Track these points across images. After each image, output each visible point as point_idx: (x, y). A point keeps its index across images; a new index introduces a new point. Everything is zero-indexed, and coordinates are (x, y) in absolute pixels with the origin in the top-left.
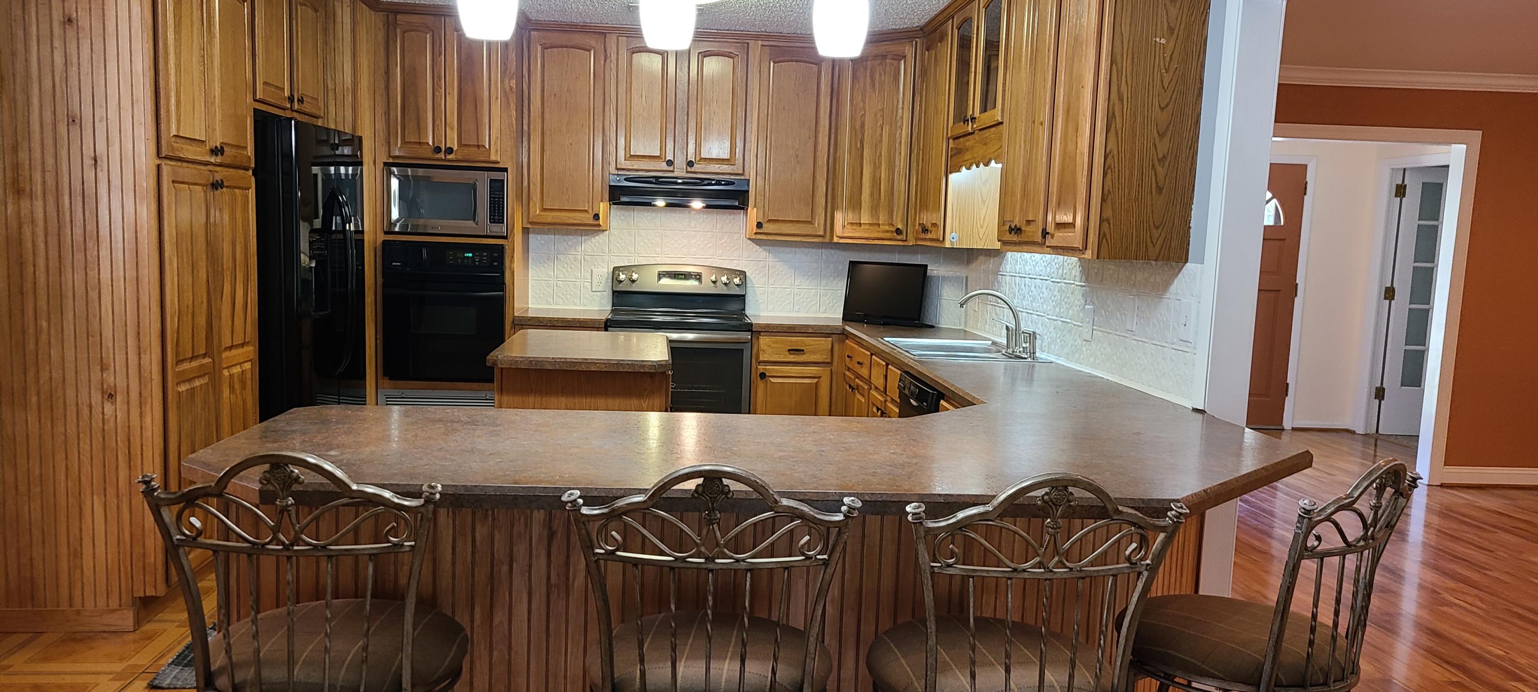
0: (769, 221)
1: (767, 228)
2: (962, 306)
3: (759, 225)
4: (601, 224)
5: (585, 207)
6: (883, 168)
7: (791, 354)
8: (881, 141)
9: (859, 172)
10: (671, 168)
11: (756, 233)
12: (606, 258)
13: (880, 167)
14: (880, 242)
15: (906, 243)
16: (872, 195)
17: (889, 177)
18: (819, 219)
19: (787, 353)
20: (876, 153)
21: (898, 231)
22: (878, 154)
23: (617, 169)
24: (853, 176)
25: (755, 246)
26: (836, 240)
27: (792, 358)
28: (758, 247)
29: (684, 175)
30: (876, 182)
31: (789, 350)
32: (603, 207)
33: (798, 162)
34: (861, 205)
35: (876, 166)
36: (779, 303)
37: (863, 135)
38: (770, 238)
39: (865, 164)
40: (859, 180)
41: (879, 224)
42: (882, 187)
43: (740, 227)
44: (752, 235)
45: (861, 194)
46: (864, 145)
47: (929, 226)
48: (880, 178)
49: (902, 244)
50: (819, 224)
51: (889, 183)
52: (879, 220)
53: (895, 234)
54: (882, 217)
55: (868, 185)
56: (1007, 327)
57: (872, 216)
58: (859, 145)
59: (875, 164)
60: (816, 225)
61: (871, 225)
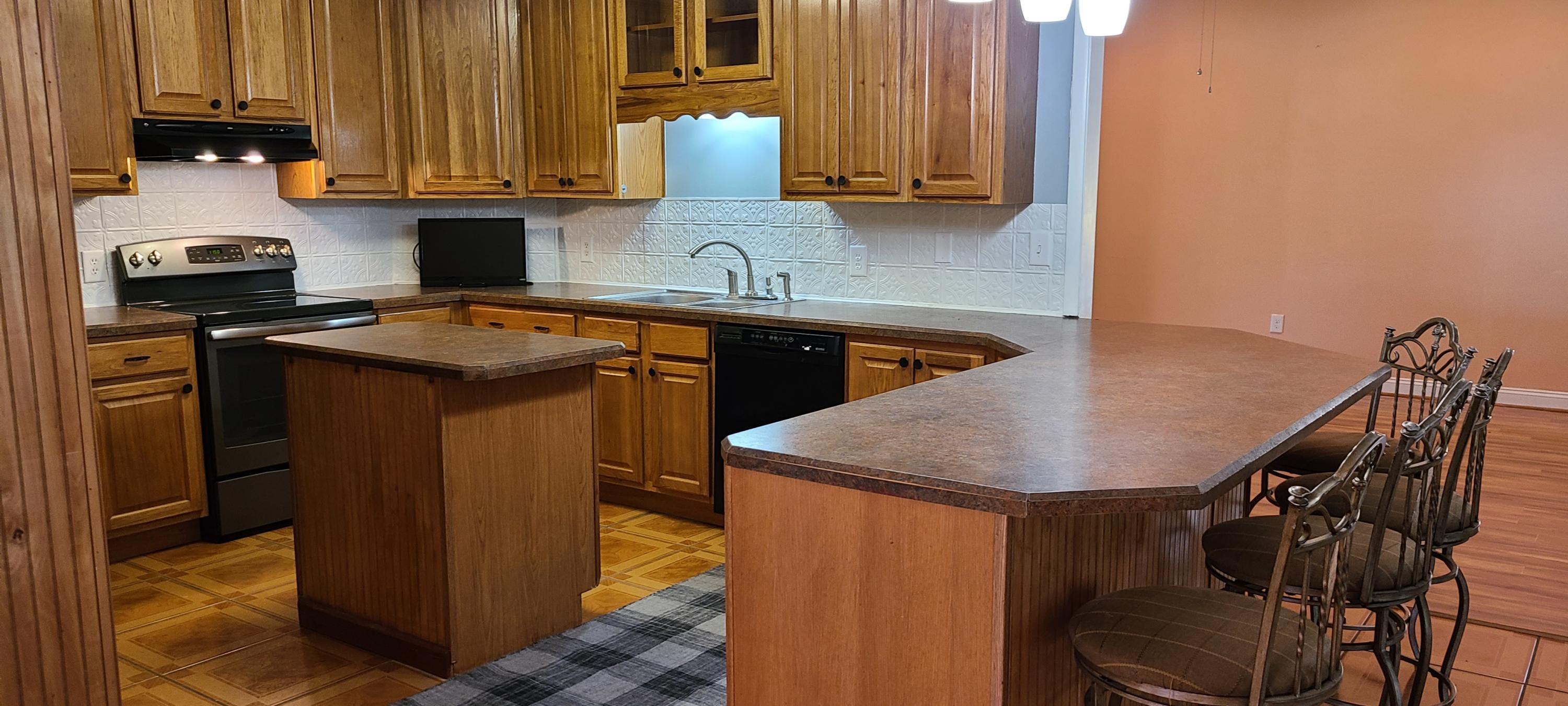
0: (340, 176)
1: (340, 184)
2: (693, 256)
3: (330, 182)
4: (131, 187)
5: (106, 165)
6: (476, 114)
8: (470, 84)
9: (443, 119)
10: (217, 112)
11: (326, 192)
12: (100, 234)
13: (472, 113)
14: (478, 197)
15: (514, 197)
16: (464, 144)
17: (486, 125)
18: (392, 173)
20: (465, 97)
21: (507, 184)
22: (468, 98)
23: (146, 113)
24: (434, 123)
25: (291, 207)
26: (412, 195)
28: (294, 208)
29: (231, 120)
30: (467, 131)
32: (130, 163)
33: (364, 106)
34: (449, 155)
35: (467, 112)
36: (325, 274)
37: (444, 76)
38: (340, 196)
39: (449, 110)
40: (443, 127)
41: (477, 176)
42: (478, 135)
43: (271, 185)
44: (319, 195)
45: (448, 143)
46: (447, 88)
47: (575, 178)
48: (473, 125)
49: (510, 197)
50: (392, 178)
51: (486, 131)
52: (476, 172)
53: (502, 187)
54: (482, 169)
55: (456, 133)
56: (730, 272)
57: (466, 168)
58: (438, 87)
59: (464, 109)
60: (390, 180)
61: (465, 177)
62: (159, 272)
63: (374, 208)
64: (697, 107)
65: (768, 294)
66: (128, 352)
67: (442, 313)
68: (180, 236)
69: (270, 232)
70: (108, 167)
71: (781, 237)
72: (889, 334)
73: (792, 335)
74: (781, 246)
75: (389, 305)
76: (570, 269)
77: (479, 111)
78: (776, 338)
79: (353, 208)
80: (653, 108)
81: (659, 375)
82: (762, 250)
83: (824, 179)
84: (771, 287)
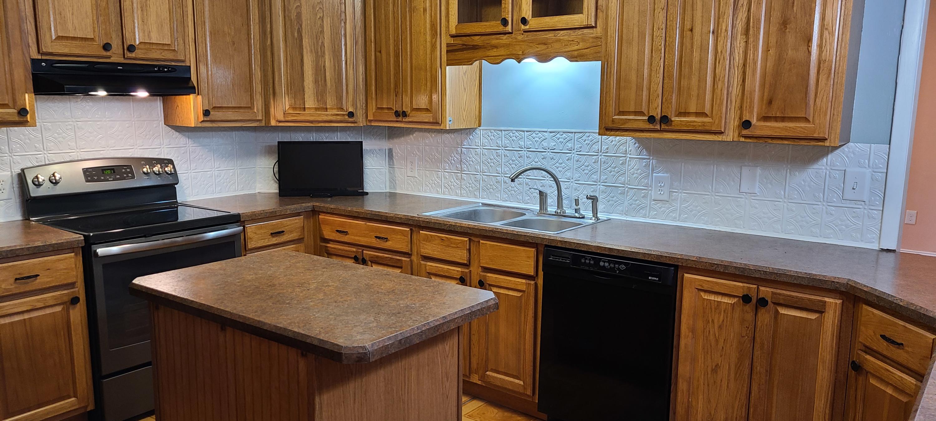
0: (214, 108)
1: (214, 115)
2: (513, 180)
3: (206, 113)
4: (29, 120)
5: (5, 101)
6: (327, 57)
7: (273, 237)
8: (322, 32)
9: (299, 61)
10: (108, 54)
11: (203, 121)
12: (7, 159)
13: (323, 55)
14: (327, 125)
15: (356, 125)
16: (316, 82)
17: (334, 65)
18: (257, 104)
19: (270, 237)
20: (317, 42)
21: (351, 114)
22: (320, 44)
23: (43, 54)
24: (292, 64)
25: (175, 132)
26: (273, 123)
27: (274, 240)
28: (177, 133)
29: (122, 60)
30: (319, 71)
31: (272, 234)
32: (28, 99)
33: (235, 50)
34: (304, 91)
35: (319, 55)
36: (202, 186)
37: (301, 26)
38: (214, 125)
39: (305, 53)
40: (299, 68)
41: (327, 108)
42: (328, 74)
43: (158, 115)
44: (197, 124)
45: (303, 80)
46: (303, 35)
47: (407, 109)
48: (324, 66)
49: (353, 125)
50: (258, 110)
51: (335, 71)
52: (326, 105)
53: (347, 117)
54: (330, 102)
55: (310, 73)
56: (541, 193)
57: (318, 101)
58: (296, 34)
59: (317, 53)
60: (255, 111)
61: (317, 109)
62: (58, 190)
63: (242, 132)
64: (520, 53)
65: (576, 212)
66: (19, 272)
67: (298, 221)
68: (80, 159)
69: (157, 153)
70: (7, 102)
71: (586, 164)
72: (731, 271)
73: (625, 264)
74: (586, 171)
75: (254, 217)
76: (397, 181)
77: (329, 55)
78: (607, 264)
79: (225, 133)
80: (480, 53)
81: (488, 285)
82: (569, 174)
83: (646, 118)
84: (579, 207)
